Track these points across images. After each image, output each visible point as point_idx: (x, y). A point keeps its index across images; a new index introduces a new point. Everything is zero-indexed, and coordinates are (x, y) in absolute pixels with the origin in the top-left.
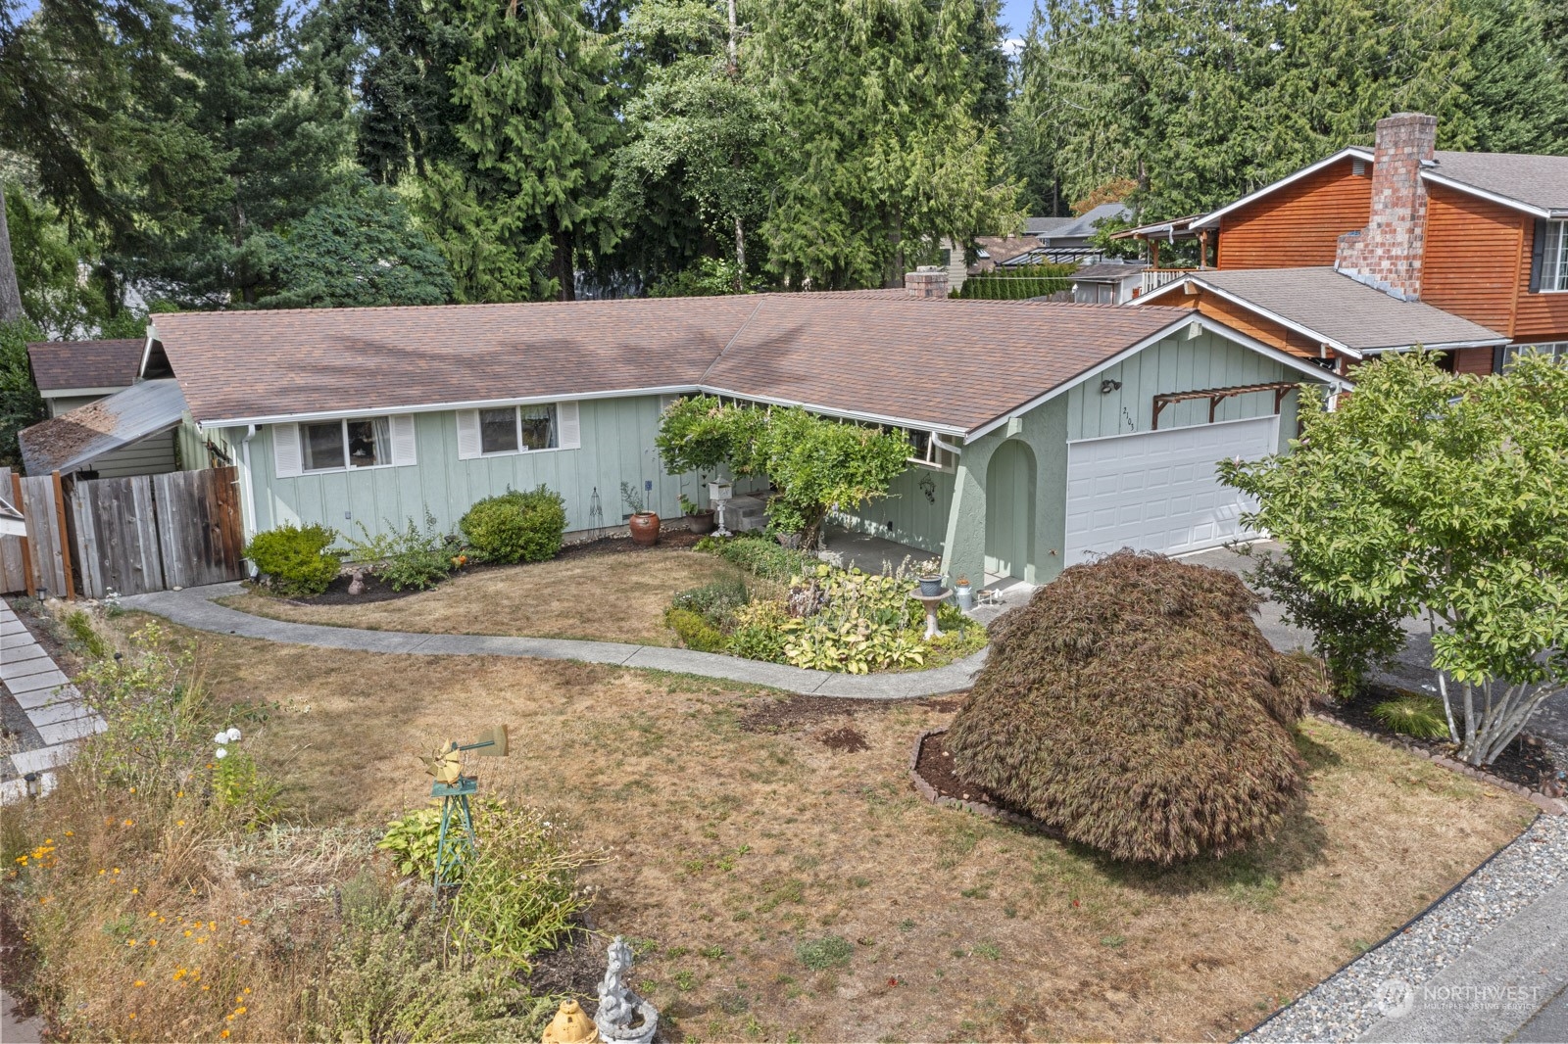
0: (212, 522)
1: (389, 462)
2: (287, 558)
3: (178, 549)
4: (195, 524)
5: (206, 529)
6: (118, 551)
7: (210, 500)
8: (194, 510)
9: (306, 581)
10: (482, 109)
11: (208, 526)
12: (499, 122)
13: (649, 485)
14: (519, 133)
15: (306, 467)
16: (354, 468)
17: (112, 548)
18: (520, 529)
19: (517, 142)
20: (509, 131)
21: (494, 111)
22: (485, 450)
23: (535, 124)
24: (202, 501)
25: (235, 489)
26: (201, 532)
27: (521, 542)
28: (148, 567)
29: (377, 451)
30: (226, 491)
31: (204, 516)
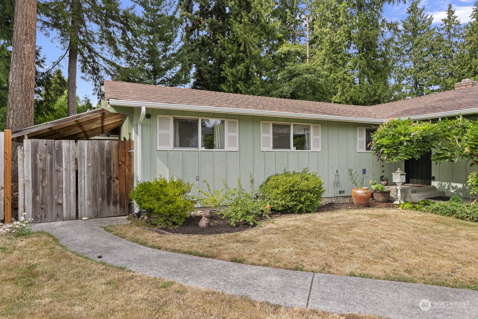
0: (114, 175)
1: (223, 147)
2: (158, 199)
3: (89, 192)
4: (102, 176)
5: (110, 179)
6: (47, 190)
7: (114, 160)
8: (103, 166)
9: (171, 216)
10: (230, 79)
11: (111, 178)
12: (235, 83)
13: (364, 171)
15: (175, 146)
16: (203, 149)
17: (43, 187)
18: (302, 191)
19: (241, 89)
20: (238, 85)
21: (234, 80)
22: (274, 147)
23: (246, 85)
24: (109, 160)
25: (130, 155)
26: (106, 181)
27: (302, 199)
28: (67, 203)
29: (217, 142)
30: (125, 156)
31: (109, 171)
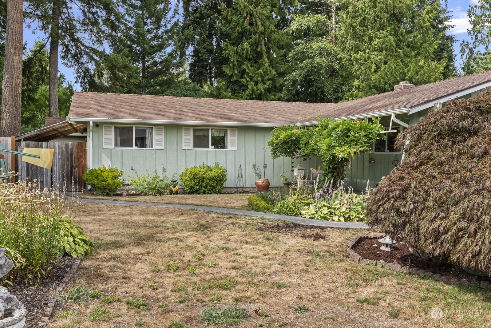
0: (75, 165)
1: (152, 147)
2: (98, 179)
3: (59, 175)
4: (68, 165)
5: (72, 167)
6: (34, 172)
7: (75, 155)
8: (68, 159)
9: (105, 189)
10: (234, 59)
11: (73, 166)
12: (241, 64)
13: (265, 166)
14: (248, 67)
15: (116, 145)
16: (136, 148)
17: (32, 171)
18: (204, 178)
19: (247, 71)
20: (244, 67)
21: (239, 59)
22: (194, 147)
23: (255, 65)
24: (71, 155)
25: (86, 152)
26: (69, 168)
27: (204, 184)
28: (46, 181)
29: (148, 142)
30: (82, 152)
31: (71, 162)
